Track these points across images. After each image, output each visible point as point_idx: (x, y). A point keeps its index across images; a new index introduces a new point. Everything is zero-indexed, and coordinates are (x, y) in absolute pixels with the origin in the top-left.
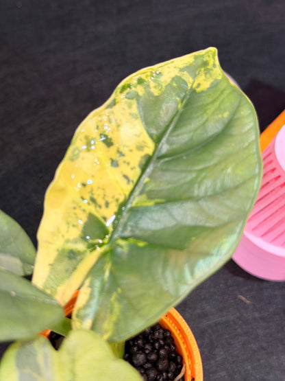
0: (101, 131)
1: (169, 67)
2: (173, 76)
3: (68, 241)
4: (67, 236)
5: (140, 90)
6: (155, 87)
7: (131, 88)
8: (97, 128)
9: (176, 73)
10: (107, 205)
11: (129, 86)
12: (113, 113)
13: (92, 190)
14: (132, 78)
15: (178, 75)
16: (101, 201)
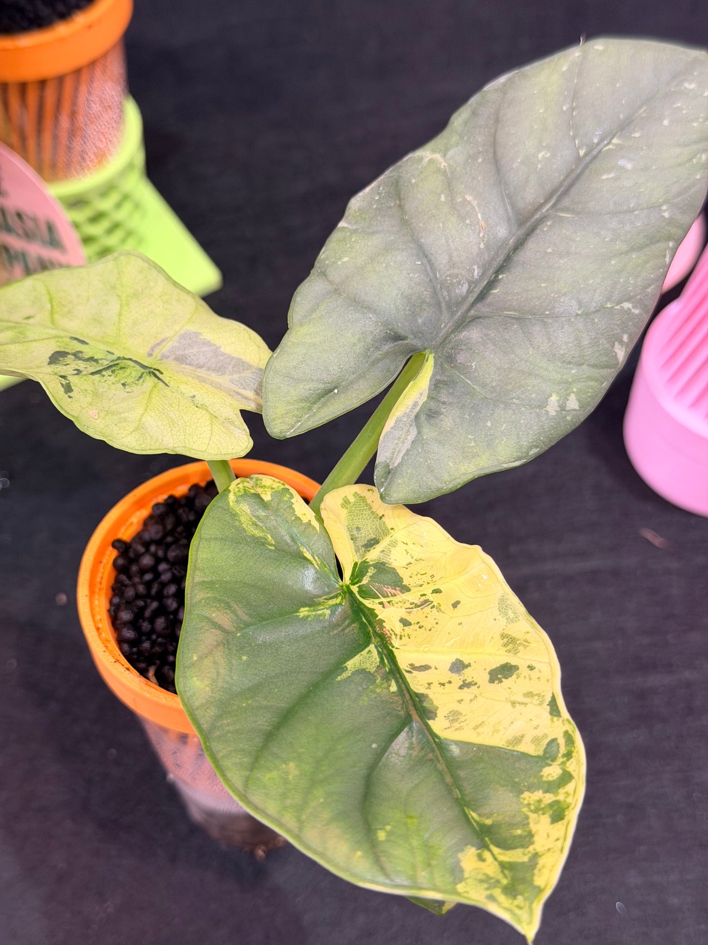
0: (523, 671)
1: (557, 840)
2: (536, 838)
3: (394, 544)
4: (401, 548)
5: (552, 772)
6: (540, 801)
7: (564, 756)
8: (531, 668)
9: (539, 844)
10: (405, 623)
11: (569, 755)
12: (541, 704)
13: (439, 610)
14: (579, 765)
15: (531, 848)
16: (415, 616)
